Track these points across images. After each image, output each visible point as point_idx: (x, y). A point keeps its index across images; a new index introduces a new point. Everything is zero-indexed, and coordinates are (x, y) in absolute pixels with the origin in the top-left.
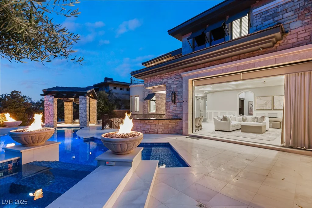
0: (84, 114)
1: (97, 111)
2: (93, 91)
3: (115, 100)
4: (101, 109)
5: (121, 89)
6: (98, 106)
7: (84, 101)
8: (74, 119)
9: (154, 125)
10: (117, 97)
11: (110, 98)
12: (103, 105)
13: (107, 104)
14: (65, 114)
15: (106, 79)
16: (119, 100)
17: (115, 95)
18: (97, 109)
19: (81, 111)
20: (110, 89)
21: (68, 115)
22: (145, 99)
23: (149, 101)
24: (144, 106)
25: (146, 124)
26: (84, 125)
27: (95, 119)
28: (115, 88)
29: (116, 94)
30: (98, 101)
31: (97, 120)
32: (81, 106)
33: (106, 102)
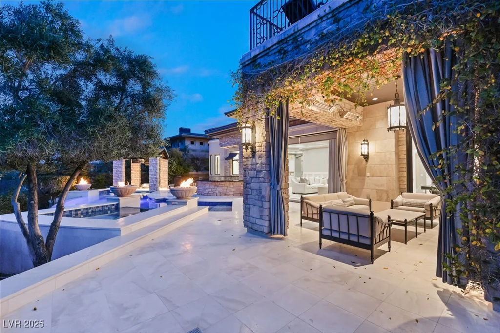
0: (154, 176)
1: (169, 174)
2: (164, 150)
3: (192, 159)
4: (173, 171)
5: (201, 144)
6: (170, 168)
7: (154, 162)
8: (142, 183)
9: (226, 188)
10: (194, 154)
11: (185, 157)
12: (176, 166)
13: (181, 165)
14: (132, 177)
15: (182, 130)
16: (197, 159)
17: (192, 153)
18: (169, 171)
19: (151, 173)
20: (186, 145)
21: (135, 179)
22: (226, 159)
23: (231, 160)
24: (225, 167)
25: (218, 186)
26: (154, 189)
27: (167, 183)
28: (192, 143)
29: (194, 150)
30: (170, 161)
31: (169, 184)
32: (151, 168)
33: (180, 162)
